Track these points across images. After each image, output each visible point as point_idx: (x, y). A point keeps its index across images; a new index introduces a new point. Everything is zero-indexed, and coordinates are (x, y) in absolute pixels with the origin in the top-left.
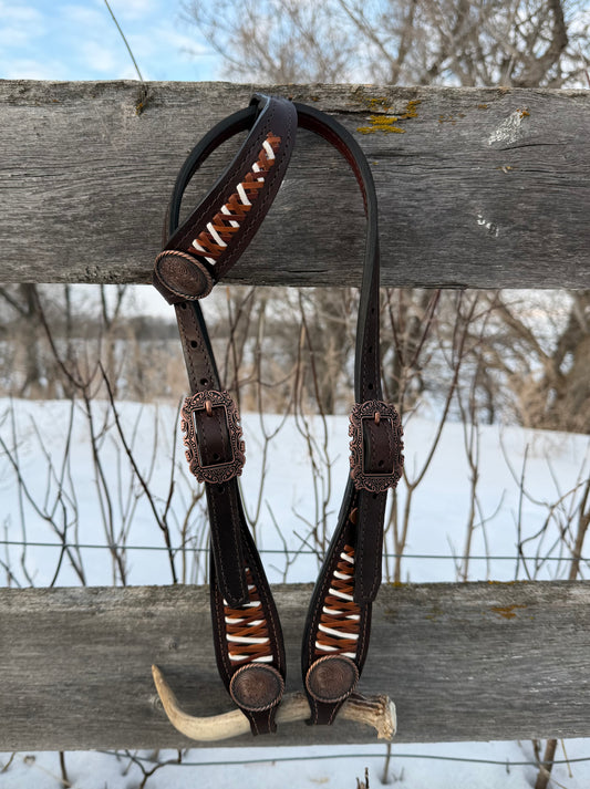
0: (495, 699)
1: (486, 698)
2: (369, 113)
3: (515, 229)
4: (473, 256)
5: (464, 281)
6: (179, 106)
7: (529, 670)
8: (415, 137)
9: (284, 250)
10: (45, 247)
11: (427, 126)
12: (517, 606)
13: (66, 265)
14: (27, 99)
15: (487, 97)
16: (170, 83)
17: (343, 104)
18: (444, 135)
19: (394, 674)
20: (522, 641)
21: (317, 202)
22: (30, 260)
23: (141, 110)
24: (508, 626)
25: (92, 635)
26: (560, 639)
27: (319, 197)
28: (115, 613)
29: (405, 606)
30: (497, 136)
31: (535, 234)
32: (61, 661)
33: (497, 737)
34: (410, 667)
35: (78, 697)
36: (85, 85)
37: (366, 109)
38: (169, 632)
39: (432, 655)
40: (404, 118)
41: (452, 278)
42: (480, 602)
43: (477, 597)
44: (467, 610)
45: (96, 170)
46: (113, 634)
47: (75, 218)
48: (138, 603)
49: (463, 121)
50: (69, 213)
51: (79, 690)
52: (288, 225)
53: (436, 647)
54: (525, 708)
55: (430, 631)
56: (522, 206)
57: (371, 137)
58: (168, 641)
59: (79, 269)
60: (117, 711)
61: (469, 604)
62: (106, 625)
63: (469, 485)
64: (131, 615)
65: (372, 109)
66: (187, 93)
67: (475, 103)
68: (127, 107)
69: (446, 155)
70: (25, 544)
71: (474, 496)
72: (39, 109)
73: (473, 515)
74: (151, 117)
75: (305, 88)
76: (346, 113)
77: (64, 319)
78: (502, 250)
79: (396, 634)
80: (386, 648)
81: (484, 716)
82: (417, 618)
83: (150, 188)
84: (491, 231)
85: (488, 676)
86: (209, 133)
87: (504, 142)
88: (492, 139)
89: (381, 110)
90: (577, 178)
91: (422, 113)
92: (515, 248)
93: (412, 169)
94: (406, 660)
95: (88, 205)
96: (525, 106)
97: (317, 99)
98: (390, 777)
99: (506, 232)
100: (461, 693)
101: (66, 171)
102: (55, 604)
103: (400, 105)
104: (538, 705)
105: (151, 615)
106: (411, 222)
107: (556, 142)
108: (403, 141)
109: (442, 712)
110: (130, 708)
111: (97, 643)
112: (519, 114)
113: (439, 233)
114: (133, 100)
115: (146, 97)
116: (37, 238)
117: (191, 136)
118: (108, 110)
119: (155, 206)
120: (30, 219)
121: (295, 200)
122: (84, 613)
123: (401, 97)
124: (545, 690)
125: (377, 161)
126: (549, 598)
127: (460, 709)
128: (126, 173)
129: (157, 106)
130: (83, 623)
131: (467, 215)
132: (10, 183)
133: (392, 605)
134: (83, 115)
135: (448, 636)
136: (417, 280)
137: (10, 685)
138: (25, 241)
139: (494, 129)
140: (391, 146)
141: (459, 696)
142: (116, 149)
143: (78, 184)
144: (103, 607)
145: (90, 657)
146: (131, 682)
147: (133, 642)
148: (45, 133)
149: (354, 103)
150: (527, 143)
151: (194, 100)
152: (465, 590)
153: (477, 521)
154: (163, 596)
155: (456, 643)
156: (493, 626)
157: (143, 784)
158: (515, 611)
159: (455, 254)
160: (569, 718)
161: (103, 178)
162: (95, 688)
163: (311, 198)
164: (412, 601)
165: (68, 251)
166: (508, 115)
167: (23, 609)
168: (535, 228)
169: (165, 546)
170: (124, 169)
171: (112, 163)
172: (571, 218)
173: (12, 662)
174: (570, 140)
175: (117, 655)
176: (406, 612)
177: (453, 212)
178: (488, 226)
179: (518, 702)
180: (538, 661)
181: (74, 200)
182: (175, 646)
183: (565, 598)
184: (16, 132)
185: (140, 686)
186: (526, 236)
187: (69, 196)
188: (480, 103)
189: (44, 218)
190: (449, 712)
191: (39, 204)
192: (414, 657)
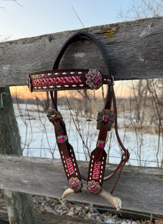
0: (158, 202)
1: (156, 201)
3: (152, 60)
4: (139, 70)
5: (137, 77)
6: (58, 39)
8: (119, 37)
11: (122, 34)
14: (27, 42)
15: (140, 22)
16: (56, 33)
17: (98, 31)
19: (127, 190)
23: (50, 41)
24: (161, 181)
27: (95, 57)
28: (56, 165)
29: (129, 171)
30: (143, 33)
31: (158, 61)
32: (45, 175)
34: (131, 189)
35: (50, 184)
37: (104, 31)
39: (138, 186)
41: (133, 77)
42: (152, 173)
43: (152, 171)
44: (148, 175)
45: (42, 57)
46: (56, 170)
47: (39, 69)
49: (133, 30)
50: (37, 68)
53: (139, 184)
55: (137, 179)
56: (154, 53)
57: (107, 39)
60: (58, 189)
61: (148, 173)
62: (54, 167)
64: (59, 165)
65: (106, 31)
66: (60, 35)
67: (136, 25)
69: (129, 41)
72: (29, 44)
74: (52, 42)
75: (88, 28)
76: (100, 33)
78: (148, 67)
79: (127, 179)
80: (124, 182)
81: (155, 206)
82: (133, 175)
84: (144, 62)
85: (155, 195)
87: (146, 35)
88: (142, 35)
89: (109, 31)
91: (120, 30)
92: (152, 66)
93: (119, 46)
94: (130, 187)
95: (41, 66)
96: (152, 23)
97: (91, 31)
99: (149, 62)
100: (148, 198)
101: (36, 58)
102: (44, 161)
103: (114, 29)
106: (120, 61)
108: (116, 39)
109: (142, 203)
110: (61, 189)
111: (53, 172)
112: (150, 25)
113: (129, 64)
114: (48, 39)
115: (51, 37)
118: (43, 42)
120: (30, 70)
121: (88, 59)
123: (114, 27)
125: (109, 46)
128: (49, 57)
129: (54, 39)
131: (137, 58)
133: (125, 171)
134: (38, 44)
135: (142, 181)
136: (123, 78)
137: (35, 179)
139: (142, 32)
140: (112, 41)
141: (147, 199)
142: (46, 51)
143: (39, 61)
144: (54, 163)
145: (51, 175)
146: (60, 182)
147: (60, 172)
149: (101, 30)
150: (153, 34)
151: (62, 36)
152: (149, 169)
155: (145, 184)
156: (156, 180)
159: (134, 69)
161: (44, 59)
162: (53, 183)
163: (92, 58)
166: (147, 26)
167: (37, 162)
168: (158, 60)
171: (45, 55)
175: (57, 175)
176: (129, 173)
177: (132, 57)
178: (143, 60)
181: (38, 65)
184: (25, 50)
185: (63, 183)
186: (156, 62)
187: (37, 64)
188: (137, 24)
189: (33, 70)
190: (144, 203)
191: (31, 67)
192: (133, 186)
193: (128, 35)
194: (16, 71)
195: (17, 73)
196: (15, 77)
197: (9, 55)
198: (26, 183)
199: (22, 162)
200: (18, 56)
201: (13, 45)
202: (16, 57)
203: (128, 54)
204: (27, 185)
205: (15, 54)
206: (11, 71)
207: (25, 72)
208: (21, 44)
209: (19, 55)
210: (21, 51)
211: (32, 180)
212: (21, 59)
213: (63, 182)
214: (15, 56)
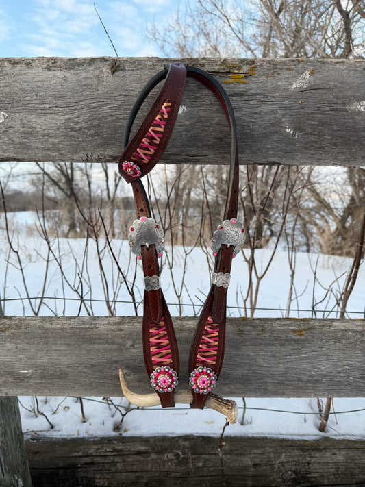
0: (293, 377)
1: (289, 376)
2: (230, 73)
3: (305, 134)
4: (284, 148)
5: (280, 161)
6: (133, 70)
7: (311, 363)
8: (254, 86)
9: (186, 145)
10: (66, 143)
11: (260, 79)
12: (304, 330)
13: (76, 152)
14: (56, 67)
15: (292, 63)
16: (128, 58)
17: (216, 68)
18: (269, 84)
19: (242, 363)
20: (307, 348)
21: (203, 119)
22: (58, 150)
23: (113, 72)
24: (300, 340)
25: (92, 340)
26: (327, 347)
27: (205, 117)
28: (103, 329)
29: (247, 328)
30: (297, 84)
31: (316, 136)
32: (77, 352)
33: (294, 396)
34: (250, 359)
35: (85, 370)
36: (85, 59)
37: (228, 70)
38: (130, 339)
39: (261, 353)
40: (248, 75)
41: (273, 159)
42: (286, 327)
43: (284, 325)
44: (279, 331)
45: (91, 104)
46: (103, 339)
47: (81, 128)
48: (115, 324)
49: (279, 77)
50: (78, 126)
51: (85, 367)
52: (188, 131)
53: (263, 350)
54: (309, 381)
55: (260, 341)
56: (310, 122)
57: (231, 85)
58: (129, 343)
59: (83, 155)
60: (104, 377)
61: (280, 328)
62: (99, 334)
63: (290, 278)
64: (111, 330)
65: (231, 71)
66: (137, 63)
67: (285, 67)
68: (106, 70)
69: (270, 95)
70: (64, 299)
71: (292, 283)
72: (62, 72)
73: (291, 294)
74: (118, 76)
75: (197, 59)
76: (218, 73)
77: (88, 198)
78: (299, 145)
79: (243, 342)
80: (237, 349)
82: (253, 334)
83: (118, 113)
84: (293, 135)
85: (290, 365)
86: (148, 84)
87: (300, 88)
88: (294, 86)
89: (236, 71)
90: (338, 107)
91: (257, 73)
92: (305, 144)
93: (252, 103)
94: (248, 356)
95: (87, 122)
96: (312, 68)
97: (203, 65)
98: (245, 422)
99: (301, 135)
100: (275, 373)
101: (76, 104)
102: (74, 324)
103: (246, 68)
104: (315, 380)
105: (121, 330)
106: (251, 130)
107: (328, 87)
108: (248, 88)
109: (266, 382)
110: (111, 376)
111: (94, 343)
112: (309, 72)
113: (267, 136)
114: (109, 67)
115: (116, 66)
116: (62, 139)
117: (139, 86)
118: (97, 73)
119: (120, 122)
120: (58, 129)
121: (192, 118)
122: (88, 328)
123: (247, 64)
124: (319, 373)
125: (234, 98)
126: (322, 326)
127: (275, 381)
128: (106, 105)
129: (121, 70)
130: (87, 333)
131: (281, 127)
132: (48, 111)
133: (241, 328)
134: (84, 75)
135: (269, 344)
136: (255, 160)
137: (52, 363)
138: (56, 141)
139: (295, 81)
140: (241, 90)
141: (275, 375)
142: (101, 93)
143: (82, 111)
144: (97, 326)
145: (91, 350)
146: (111, 363)
147: (112, 343)
148: (66, 84)
149: (222, 67)
150: (313, 88)
151: (140, 67)
152: (279, 321)
153: (294, 296)
154: (127, 321)
155: (274, 348)
156: (293, 340)
157: (122, 421)
158: (304, 332)
159: (274, 147)
160: (331, 387)
161: (94, 108)
162: (93, 366)
163: (200, 117)
164: (251, 326)
165: (77, 145)
166: (302, 73)
167: (58, 326)
168: (316, 133)
169: (132, 301)
170: (105, 103)
171: (99, 100)
172: (335, 128)
173: (53, 352)
174: (335, 87)
175: (104, 349)
176: (248, 331)
177: (273, 125)
178: (292, 132)
179: (305, 379)
180: (316, 358)
181: (81, 119)
182: (133, 346)
183: (330, 327)
184: (51, 84)
185: (116, 365)
186: (311, 137)
187: (78, 117)
188: (287, 67)
189: (65, 129)
190: (270, 383)
191: (63, 122)
192: (252, 354)
193: (270, 84)
194: (23, 127)
195: (24, 133)
196: (18, 140)
197: (7, 90)
198: (27, 373)
199: (22, 330)
200: (30, 95)
201: (18, 67)
202: (26, 96)
203: (267, 118)
204: (31, 377)
205: (23, 90)
206: (10, 127)
207: (46, 132)
208: (40, 69)
209: (34, 94)
210: (40, 84)
211: (43, 366)
212: (37, 102)
213: (116, 362)
214: (24, 95)
